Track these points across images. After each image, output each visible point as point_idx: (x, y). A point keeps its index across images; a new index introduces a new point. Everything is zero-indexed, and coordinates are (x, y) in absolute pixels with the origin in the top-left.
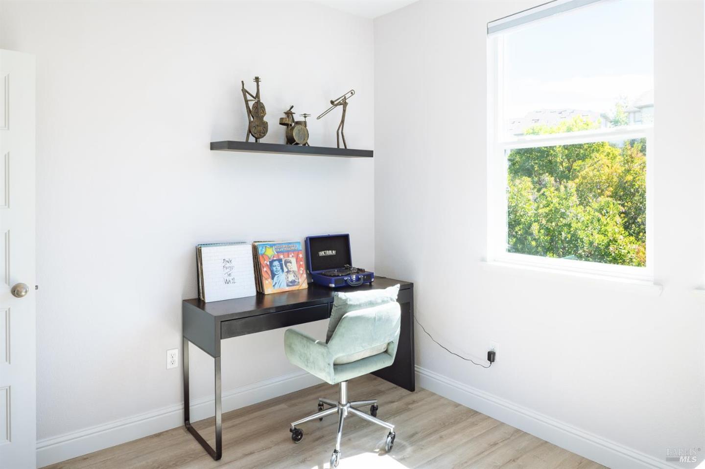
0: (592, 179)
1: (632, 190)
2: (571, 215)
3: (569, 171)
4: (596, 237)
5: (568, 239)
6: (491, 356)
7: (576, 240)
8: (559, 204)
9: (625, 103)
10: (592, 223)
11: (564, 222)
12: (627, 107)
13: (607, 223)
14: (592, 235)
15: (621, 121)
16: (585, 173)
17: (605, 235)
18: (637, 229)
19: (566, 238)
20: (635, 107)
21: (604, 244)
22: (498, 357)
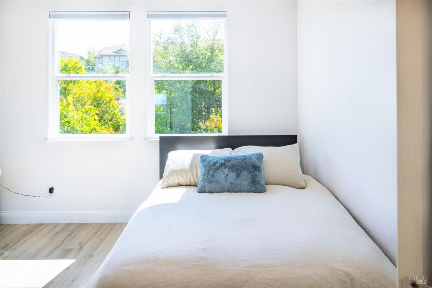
0: (79, 95)
1: (101, 102)
2: (70, 116)
3: (65, 90)
4: (85, 128)
5: (69, 130)
6: (51, 190)
7: (74, 130)
8: (63, 110)
9: (93, 52)
10: (82, 120)
11: (65, 120)
12: (94, 54)
13: (90, 120)
14: (83, 127)
15: (91, 62)
16: (76, 92)
17: (90, 126)
18: (104, 122)
19: (67, 129)
20: (99, 55)
21: (89, 131)
22: (55, 190)
